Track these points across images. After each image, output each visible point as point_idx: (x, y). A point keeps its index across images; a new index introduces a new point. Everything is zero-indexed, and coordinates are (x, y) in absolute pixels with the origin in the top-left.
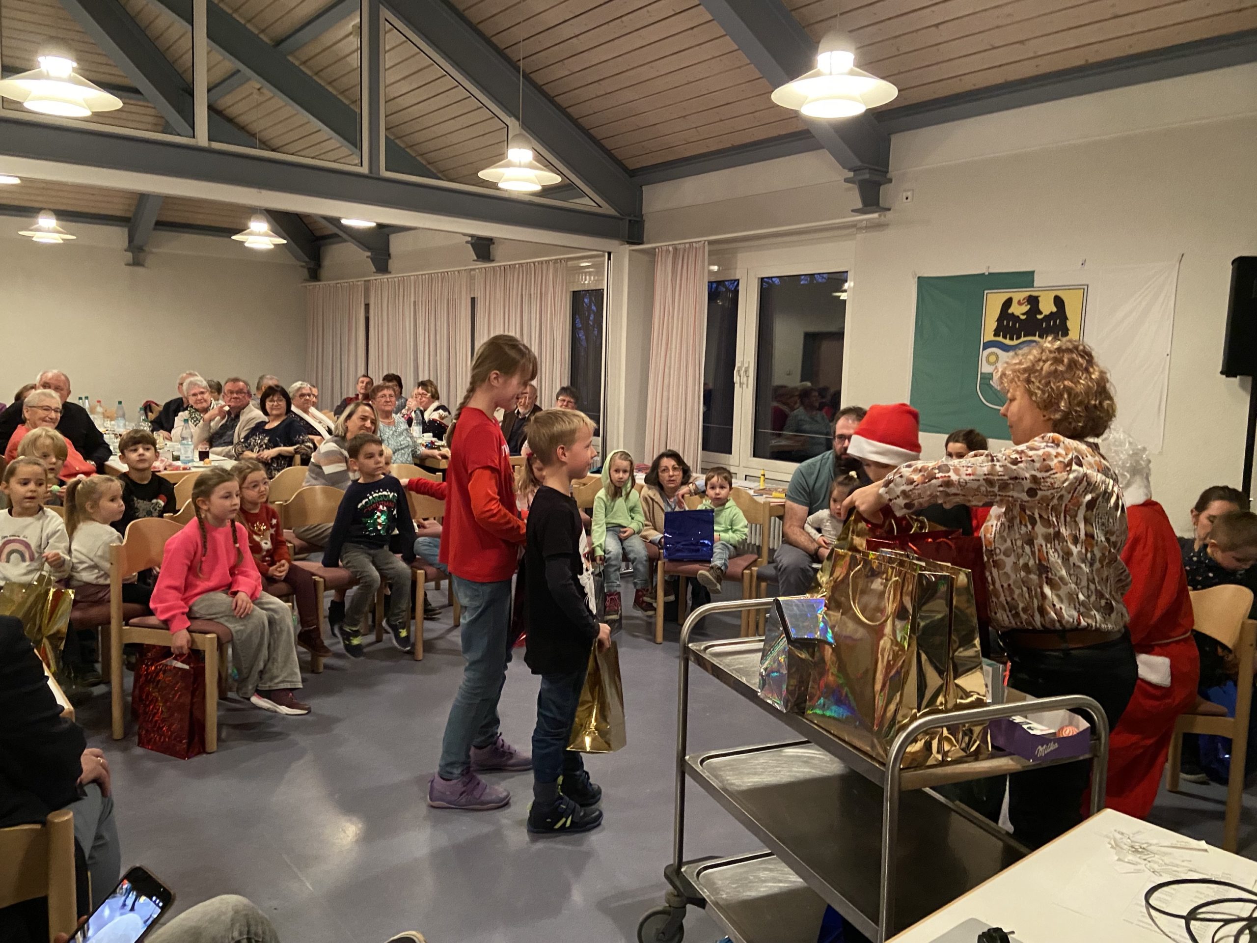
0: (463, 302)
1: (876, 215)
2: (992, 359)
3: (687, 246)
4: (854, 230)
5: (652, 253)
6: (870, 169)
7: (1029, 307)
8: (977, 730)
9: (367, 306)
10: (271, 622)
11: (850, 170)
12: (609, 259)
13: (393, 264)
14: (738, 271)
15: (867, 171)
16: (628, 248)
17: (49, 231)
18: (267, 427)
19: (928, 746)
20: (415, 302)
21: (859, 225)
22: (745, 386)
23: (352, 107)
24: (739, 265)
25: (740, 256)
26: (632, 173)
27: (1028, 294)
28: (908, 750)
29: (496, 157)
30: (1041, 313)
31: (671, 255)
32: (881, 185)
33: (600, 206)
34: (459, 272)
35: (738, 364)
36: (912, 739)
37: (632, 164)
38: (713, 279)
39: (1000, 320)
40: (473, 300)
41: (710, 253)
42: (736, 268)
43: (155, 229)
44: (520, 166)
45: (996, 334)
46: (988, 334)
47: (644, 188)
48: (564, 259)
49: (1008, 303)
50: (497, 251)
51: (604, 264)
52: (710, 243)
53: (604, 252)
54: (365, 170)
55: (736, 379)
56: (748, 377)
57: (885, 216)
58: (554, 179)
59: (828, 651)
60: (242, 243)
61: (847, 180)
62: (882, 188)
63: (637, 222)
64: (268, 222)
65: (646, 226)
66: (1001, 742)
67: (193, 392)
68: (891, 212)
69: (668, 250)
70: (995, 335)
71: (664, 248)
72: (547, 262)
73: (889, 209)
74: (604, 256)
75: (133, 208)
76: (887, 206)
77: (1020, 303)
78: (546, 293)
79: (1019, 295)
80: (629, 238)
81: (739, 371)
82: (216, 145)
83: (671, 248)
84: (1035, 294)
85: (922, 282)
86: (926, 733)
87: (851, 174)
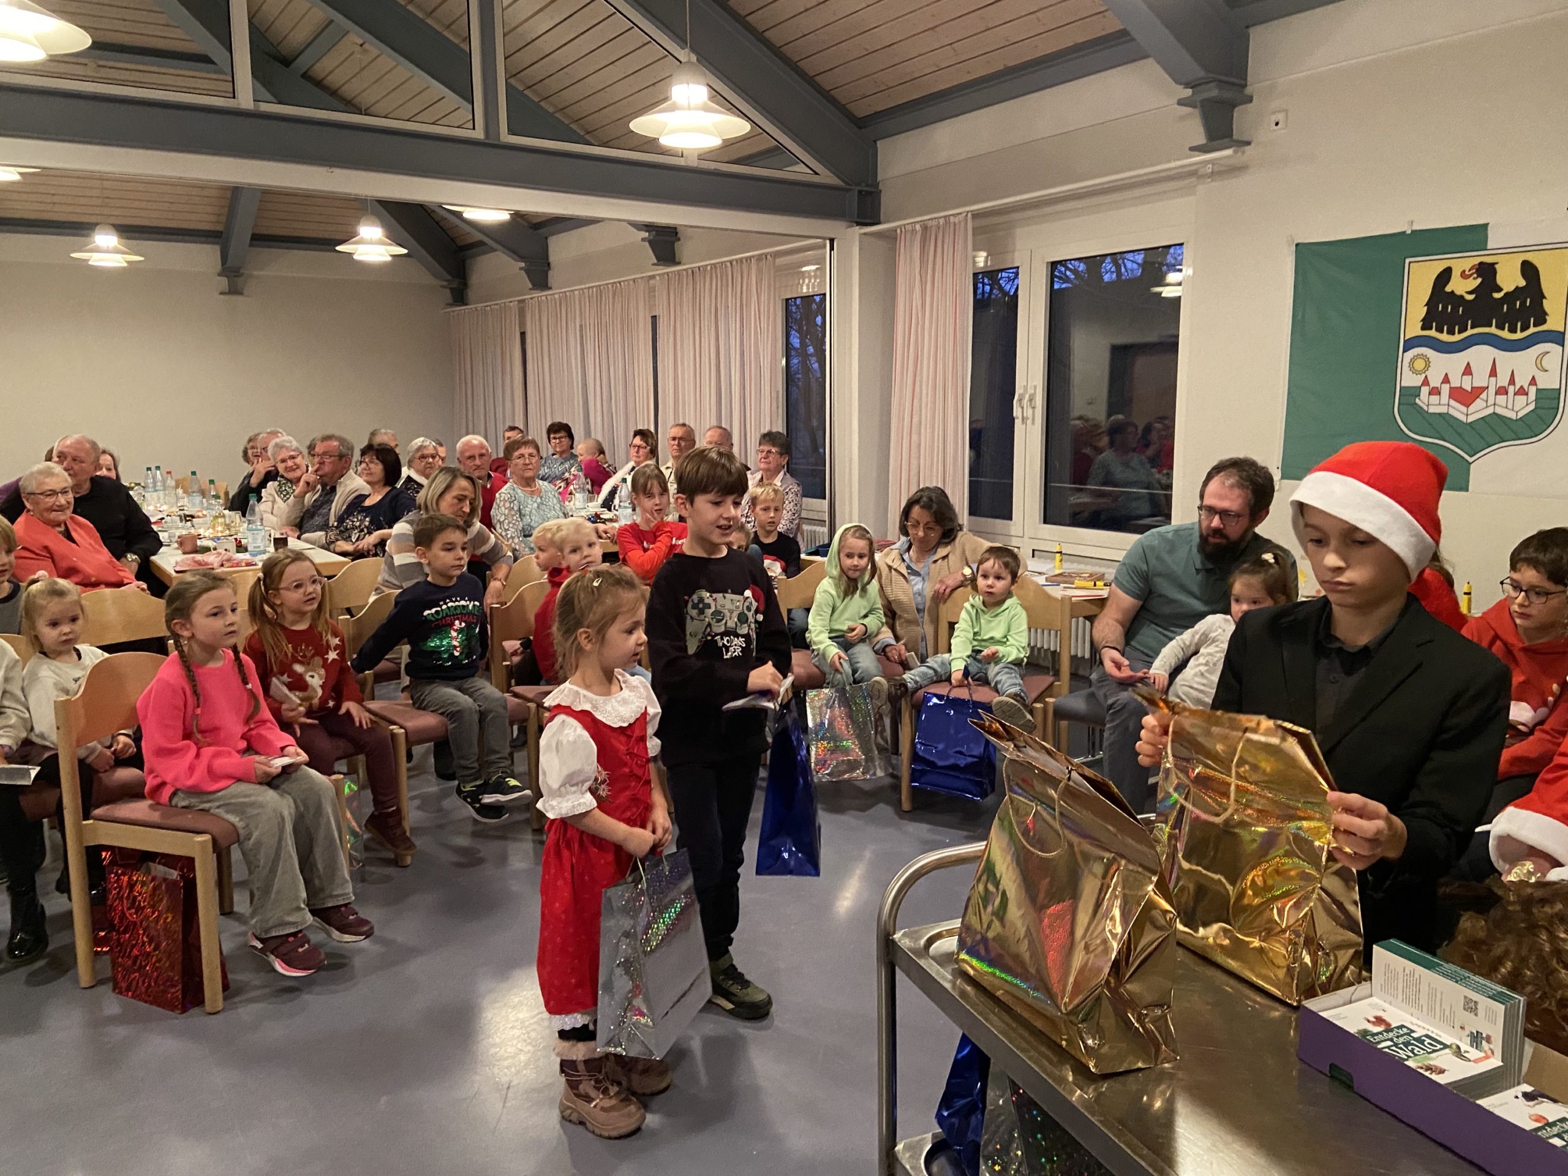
0: (641, 325)
1: (1228, 153)
2: (1420, 364)
3: (942, 221)
4: (1193, 179)
5: (891, 235)
6: (1220, 81)
7: (1479, 280)
9: (523, 336)
11: (1187, 85)
12: (832, 248)
13: (553, 276)
14: (1017, 254)
15: (1212, 85)
16: (858, 230)
17: (107, 251)
18: (368, 503)
20: (581, 326)
21: (1201, 172)
22: (1029, 422)
24: (1018, 245)
25: (1020, 232)
26: (861, 123)
27: (1477, 261)
30: (1500, 290)
31: (919, 236)
32: (1235, 107)
33: (816, 173)
34: (634, 280)
35: (1019, 391)
37: (862, 110)
38: (979, 271)
39: (1432, 303)
40: (654, 318)
41: (976, 232)
42: (1014, 251)
43: (251, 245)
44: (689, 108)
45: (1426, 326)
46: (1413, 327)
47: (879, 143)
48: (771, 254)
49: (1445, 276)
50: (685, 249)
51: (825, 257)
52: (976, 215)
53: (824, 239)
54: (480, 134)
55: (1017, 412)
56: (1034, 408)
57: (1243, 153)
58: (739, 127)
60: (350, 255)
61: (1181, 103)
62: (1236, 109)
63: (870, 193)
64: (385, 225)
65: (884, 199)
68: (1253, 145)
69: (914, 231)
70: (1423, 328)
71: (909, 228)
72: (750, 258)
73: (1248, 143)
74: (825, 247)
75: (223, 219)
76: (1245, 139)
77: (1463, 275)
78: (748, 304)
79: (1463, 263)
80: (858, 217)
81: (1020, 400)
82: (265, 107)
83: (918, 227)
84: (1489, 260)
85: (1306, 254)
87: (1189, 92)
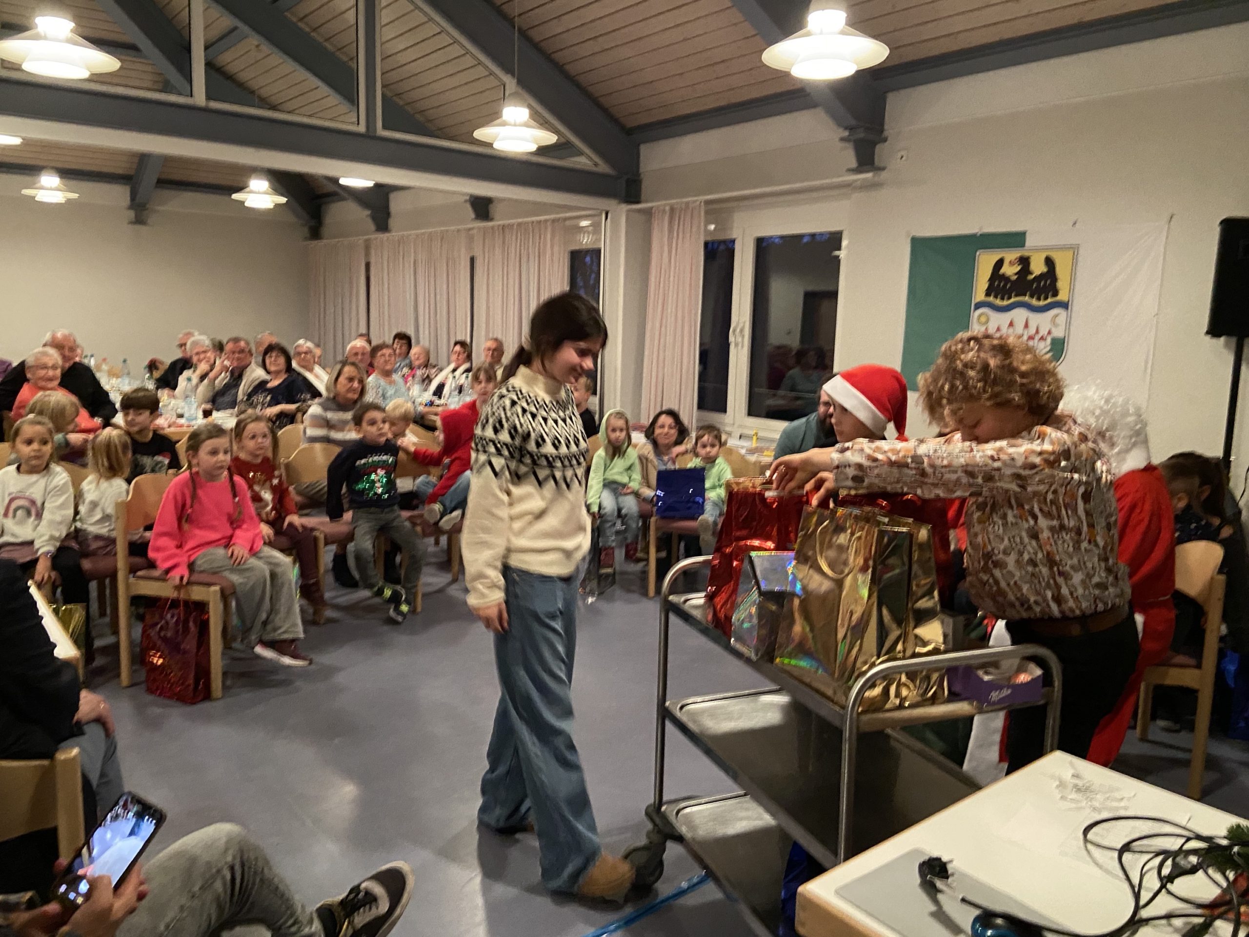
0: (463, 263)
1: (869, 175)
2: (983, 319)
3: (684, 205)
4: (849, 189)
5: (648, 213)
6: (866, 128)
7: (1019, 268)
8: (935, 676)
9: (368, 266)
10: (273, 575)
11: (846, 128)
12: (606, 218)
13: (392, 222)
14: (734, 230)
15: (862, 130)
16: (625, 207)
17: (51, 189)
18: (270, 385)
19: (886, 691)
20: (415, 262)
21: (853, 185)
22: (740, 346)
23: (350, 63)
24: (735, 225)
25: (736, 215)
26: (630, 132)
27: (1019, 254)
28: (867, 694)
29: (492, 116)
30: (1031, 273)
31: (668, 214)
32: (876, 144)
33: (597, 165)
34: (458, 231)
35: (733, 324)
36: (871, 684)
37: (631, 123)
38: (709, 239)
39: (992, 280)
40: (472, 260)
41: (707, 212)
42: (732, 228)
43: (156, 187)
44: (515, 125)
45: (988, 294)
46: (979, 294)
47: (641, 146)
48: (561, 218)
49: (1000, 263)
50: (496, 210)
51: (601, 223)
52: (707, 202)
53: (601, 211)
54: (362, 129)
55: (731, 339)
56: (743, 337)
57: (879, 176)
58: (550, 138)
59: (796, 602)
60: (243, 203)
61: (842, 139)
62: (878, 147)
63: (635, 181)
64: (269, 181)
65: (643, 185)
66: (957, 688)
67: (195, 351)
68: (886, 171)
69: (664, 210)
70: (986, 295)
71: (662, 208)
72: (546, 221)
73: (884, 169)
74: (601, 214)
75: (134, 166)
76: (882, 166)
77: (1011, 263)
78: (545, 253)
79: (1011, 255)
80: (626, 197)
81: (734, 331)
82: (215, 105)
83: (667, 208)
84: (1026, 254)
85: (916, 242)
86: (884, 678)
87: (847, 133)
